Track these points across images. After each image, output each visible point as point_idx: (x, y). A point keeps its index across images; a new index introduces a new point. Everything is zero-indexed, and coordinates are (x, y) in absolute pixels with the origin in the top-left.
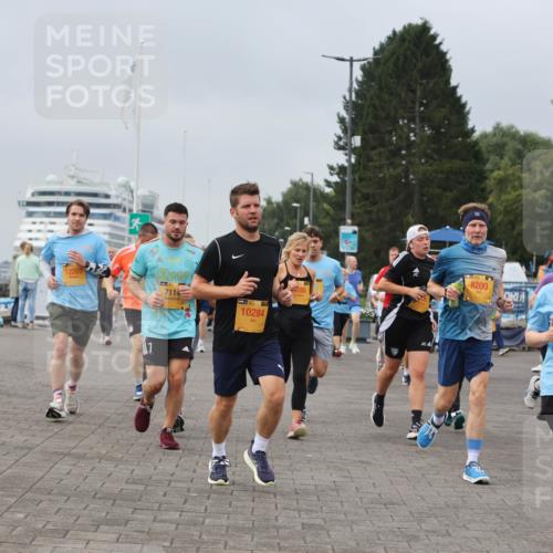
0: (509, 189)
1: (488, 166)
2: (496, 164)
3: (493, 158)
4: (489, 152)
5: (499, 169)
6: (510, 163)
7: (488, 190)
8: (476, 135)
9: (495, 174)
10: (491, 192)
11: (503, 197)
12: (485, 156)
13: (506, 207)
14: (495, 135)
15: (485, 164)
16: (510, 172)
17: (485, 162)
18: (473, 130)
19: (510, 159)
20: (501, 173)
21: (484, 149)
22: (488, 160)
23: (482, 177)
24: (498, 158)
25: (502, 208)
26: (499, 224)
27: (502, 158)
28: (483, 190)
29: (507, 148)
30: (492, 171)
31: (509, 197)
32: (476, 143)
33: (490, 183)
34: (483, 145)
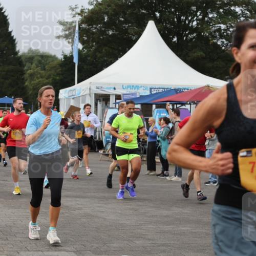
0: (35, 78)
1: (26, 68)
2: (29, 67)
3: (28, 64)
4: (26, 62)
5: (31, 69)
6: (35, 66)
7: (25, 79)
8: (20, 54)
9: (29, 72)
10: (26, 80)
11: (32, 82)
12: (24, 63)
13: (34, 87)
14: (29, 53)
15: (24, 67)
16: (36, 70)
17: (24, 66)
18: (19, 51)
19: (36, 64)
20: (32, 71)
21: (23, 60)
22: (25, 65)
23: (23, 73)
24: (30, 64)
25: (32, 88)
26: (31, 95)
27: (32, 64)
28: (23, 79)
29: (34, 59)
30: (27, 70)
31: (35, 82)
32: (20, 57)
33: (26, 76)
34: (23, 59)
